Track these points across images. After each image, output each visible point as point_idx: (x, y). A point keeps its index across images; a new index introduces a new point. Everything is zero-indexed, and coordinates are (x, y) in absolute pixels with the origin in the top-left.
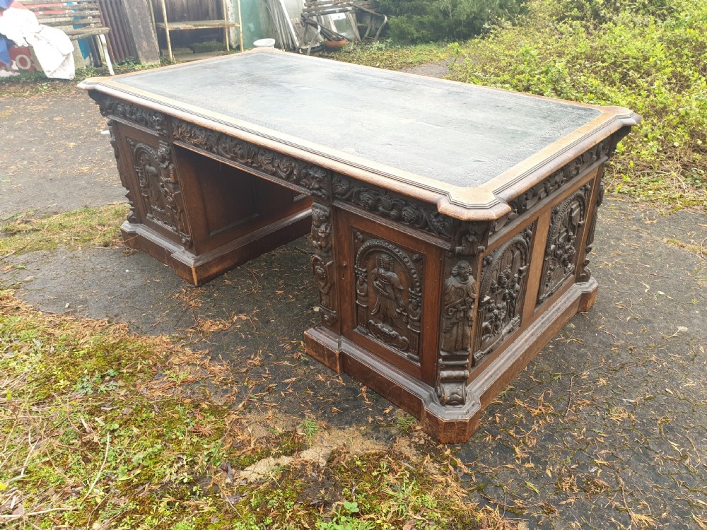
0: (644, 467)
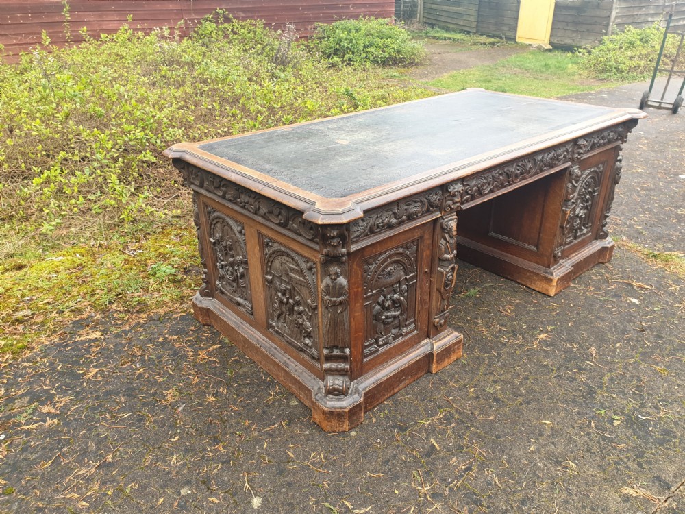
0: (121, 390)
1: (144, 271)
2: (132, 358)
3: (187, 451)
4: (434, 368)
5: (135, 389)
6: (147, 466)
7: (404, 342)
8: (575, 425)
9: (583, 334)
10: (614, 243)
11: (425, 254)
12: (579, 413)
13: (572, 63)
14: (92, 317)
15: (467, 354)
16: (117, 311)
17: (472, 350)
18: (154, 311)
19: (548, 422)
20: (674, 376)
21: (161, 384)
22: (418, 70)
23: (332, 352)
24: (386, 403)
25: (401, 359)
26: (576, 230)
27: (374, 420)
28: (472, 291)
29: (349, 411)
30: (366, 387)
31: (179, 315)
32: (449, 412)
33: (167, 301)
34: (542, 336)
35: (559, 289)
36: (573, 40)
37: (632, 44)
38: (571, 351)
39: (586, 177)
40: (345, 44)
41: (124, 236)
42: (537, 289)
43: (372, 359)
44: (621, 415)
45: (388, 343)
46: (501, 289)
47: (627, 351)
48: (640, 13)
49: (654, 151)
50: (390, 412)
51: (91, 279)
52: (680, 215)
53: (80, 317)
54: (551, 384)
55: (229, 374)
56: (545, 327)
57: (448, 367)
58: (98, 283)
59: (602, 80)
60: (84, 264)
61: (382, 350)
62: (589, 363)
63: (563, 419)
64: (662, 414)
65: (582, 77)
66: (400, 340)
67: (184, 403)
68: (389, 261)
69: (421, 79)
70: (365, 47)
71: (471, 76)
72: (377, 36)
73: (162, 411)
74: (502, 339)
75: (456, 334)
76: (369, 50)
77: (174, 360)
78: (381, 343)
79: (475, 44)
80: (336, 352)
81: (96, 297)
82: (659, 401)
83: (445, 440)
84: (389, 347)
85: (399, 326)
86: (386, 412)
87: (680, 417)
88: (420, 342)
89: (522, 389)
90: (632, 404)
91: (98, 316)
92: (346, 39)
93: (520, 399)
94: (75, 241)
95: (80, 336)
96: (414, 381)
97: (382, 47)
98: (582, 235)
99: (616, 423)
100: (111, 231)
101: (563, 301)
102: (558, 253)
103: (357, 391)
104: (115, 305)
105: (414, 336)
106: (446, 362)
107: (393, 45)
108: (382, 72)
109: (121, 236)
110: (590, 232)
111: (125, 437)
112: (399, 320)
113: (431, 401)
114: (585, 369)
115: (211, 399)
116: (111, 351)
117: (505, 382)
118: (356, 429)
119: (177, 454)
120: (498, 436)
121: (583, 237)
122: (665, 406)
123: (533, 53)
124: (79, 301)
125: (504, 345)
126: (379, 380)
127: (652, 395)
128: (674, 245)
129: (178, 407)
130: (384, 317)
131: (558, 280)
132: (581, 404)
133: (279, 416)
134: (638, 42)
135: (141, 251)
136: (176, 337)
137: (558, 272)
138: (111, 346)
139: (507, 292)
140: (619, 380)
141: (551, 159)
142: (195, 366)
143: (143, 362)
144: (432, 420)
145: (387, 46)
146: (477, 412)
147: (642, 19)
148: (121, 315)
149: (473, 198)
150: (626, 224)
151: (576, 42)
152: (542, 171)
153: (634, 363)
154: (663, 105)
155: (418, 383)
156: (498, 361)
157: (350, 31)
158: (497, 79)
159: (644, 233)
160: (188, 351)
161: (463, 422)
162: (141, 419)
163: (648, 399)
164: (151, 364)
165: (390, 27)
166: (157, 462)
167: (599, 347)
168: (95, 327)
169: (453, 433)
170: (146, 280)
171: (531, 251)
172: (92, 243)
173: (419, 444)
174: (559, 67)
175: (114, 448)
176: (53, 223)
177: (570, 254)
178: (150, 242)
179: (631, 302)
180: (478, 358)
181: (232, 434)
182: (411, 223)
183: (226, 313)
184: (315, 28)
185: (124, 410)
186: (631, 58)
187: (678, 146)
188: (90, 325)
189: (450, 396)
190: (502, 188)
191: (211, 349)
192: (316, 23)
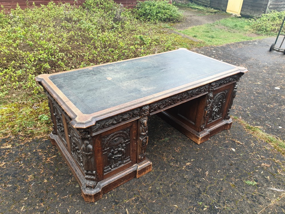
0: (12, 173)
1: (37, 117)
2: (20, 159)
3: (29, 205)
4: (138, 176)
5: (17, 174)
6: (12, 210)
7: (124, 166)
8: (187, 208)
9: (206, 164)
10: (232, 121)
11: (133, 132)
12: (191, 203)
13: (247, 25)
14: (11, 137)
15: (154, 170)
16: (21, 135)
17: (157, 168)
18: (36, 137)
19: (176, 206)
20: (237, 189)
21: (28, 172)
22: (179, 25)
23: (88, 172)
24: (114, 190)
25: (122, 173)
26: (214, 117)
27: (106, 198)
28: (167, 139)
29: (94, 195)
30: (104, 185)
31: (45, 140)
32: (138, 197)
33: (42, 132)
34: (188, 164)
35: (202, 142)
36: (251, 14)
37: (274, 19)
38: (198, 172)
39: (218, 96)
40: (148, 11)
41: (34, 100)
42: (193, 140)
43: (108, 173)
44: (208, 206)
45: (116, 167)
46: (179, 139)
47: (221, 175)
48: (281, 3)
49: (268, 74)
50: (114, 195)
51: (15, 119)
52: (268, 108)
53: (5, 137)
54: (184, 188)
55: (56, 170)
56: (190, 160)
57: (144, 176)
58: (17, 122)
59: (258, 34)
60: (14, 112)
61: (113, 170)
62: (204, 179)
63: (183, 205)
64: (225, 207)
65: (250, 32)
66: (123, 165)
67: (34, 182)
68: (115, 136)
69: (179, 29)
70: (157, 13)
71: (202, 28)
72: (163, 9)
73: (25, 185)
74: (171, 164)
75: (149, 162)
76: (158, 14)
77: (36, 161)
78: (113, 167)
79: (208, 12)
80: (89, 172)
81: (15, 128)
82: (226, 200)
83: (132, 210)
84: (117, 168)
85: (122, 160)
86: (112, 195)
87: (232, 209)
88: (132, 165)
89: (171, 189)
90: (215, 200)
91: (13, 137)
92: (149, 9)
93: (169, 194)
94: (13, 101)
95: (3, 146)
96: (128, 181)
97: (164, 13)
98: (217, 118)
99: (205, 209)
100: (29, 97)
101: (203, 147)
102: (203, 127)
103: (99, 187)
104: (21, 133)
105: (129, 163)
106: (143, 174)
107: (169, 13)
108: (162, 25)
109: (32, 99)
110: (221, 116)
111: (7, 196)
112: (122, 158)
113: (132, 191)
114: (201, 182)
115: (46, 181)
116: (13, 155)
117: (165, 185)
118: (98, 201)
119: (24, 206)
120: (154, 211)
121: (217, 119)
122: (228, 203)
123: (232, 18)
124: (7, 130)
125: (171, 166)
126: (110, 182)
127: (224, 197)
128: (260, 122)
129: (31, 184)
130: (114, 157)
131: (202, 138)
132: (193, 199)
133: (69, 192)
134: (277, 18)
135: (39, 107)
136: (41, 150)
137: (202, 135)
138: (14, 152)
139: (181, 141)
140: (213, 188)
141: (197, 92)
142: (44, 165)
143: (24, 161)
144: (130, 200)
145: (166, 13)
146: (149, 198)
147: (282, 6)
148: (22, 138)
149: (155, 110)
150: (243, 110)
151: (252, 14)
152: (192, 97)
153: (223, 180)
154: (280, 50)
155: (129, 182)
156: (166, 174)
157: (151, 6)
158: (212, 31)
159: (250, 115)
160: (43, 157)
161: (142, 202)
162: (15, 188)
163: (222, 199)
164: (27, 162)
165: (169, 5)
166: (16, 208)
167: (210, 172)
168: (10, 142)
169: (136, 207)
170: (36, 121)
171: (193, 124)
172: (20, 102)
173: (121, 211)
174: (241, 27)
175: (2, 200)
176: (4, 93)
177: (210, 126)
178: (43, 103)
179: (232, 150)
180: (158, 172)
181: (49, 198)
182: (125, 122)
183: (60, 143)
184: (137, 3)
185: (10, 183)
186: (273, 25)
187: (280, 72)
188: (9, 141)
189: (141, 189)
190: (171, 105)
191: (53, 157)
192: (137, 1)
